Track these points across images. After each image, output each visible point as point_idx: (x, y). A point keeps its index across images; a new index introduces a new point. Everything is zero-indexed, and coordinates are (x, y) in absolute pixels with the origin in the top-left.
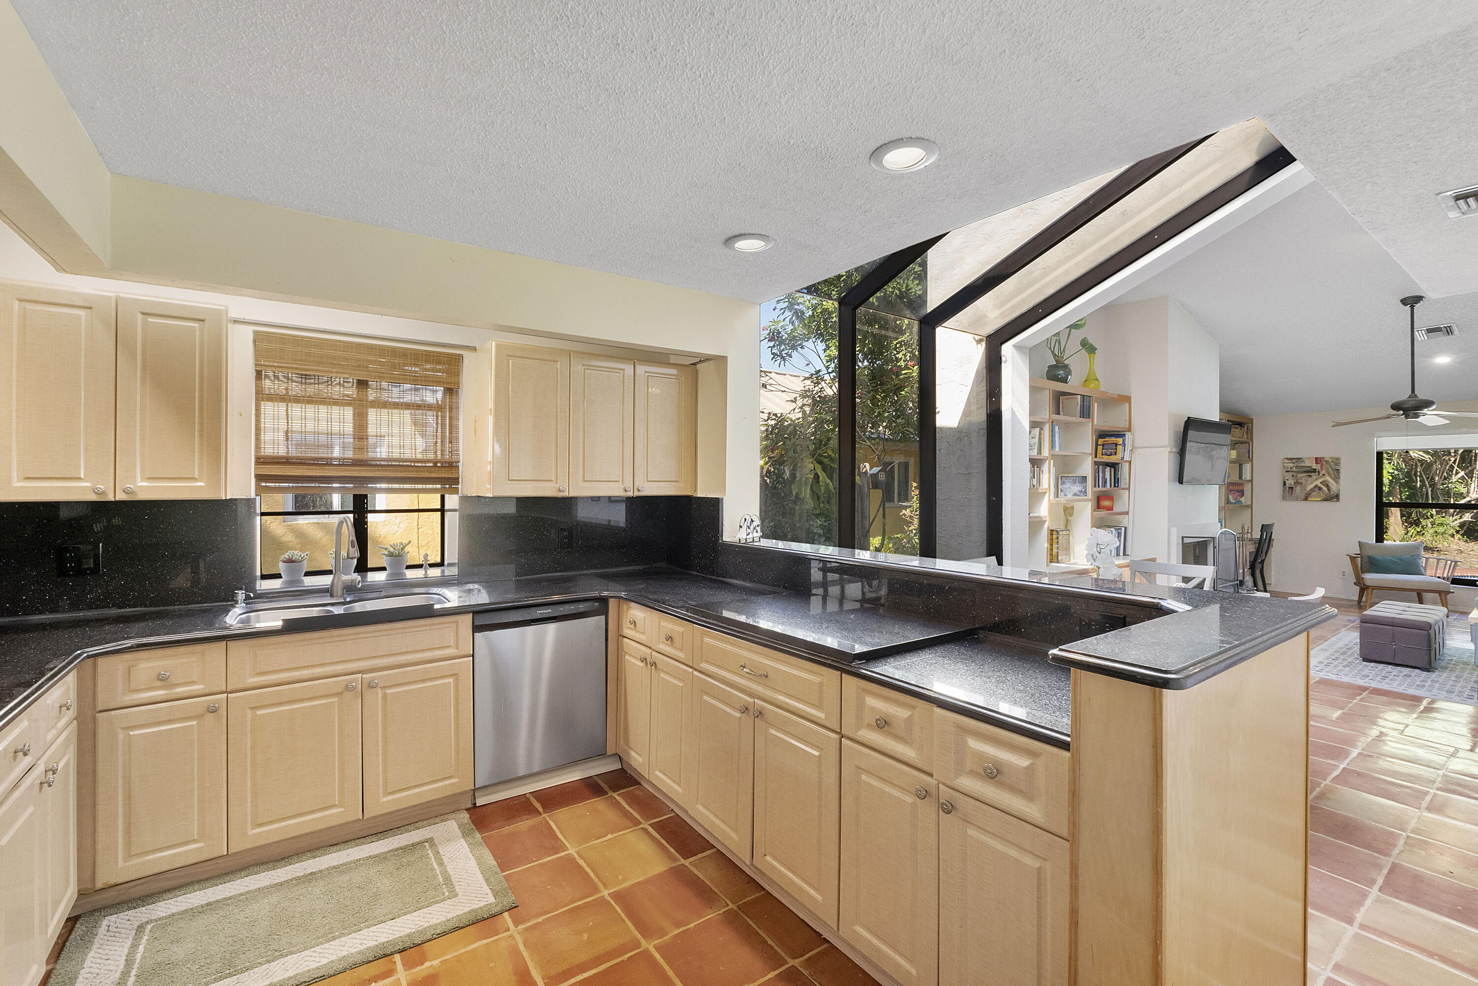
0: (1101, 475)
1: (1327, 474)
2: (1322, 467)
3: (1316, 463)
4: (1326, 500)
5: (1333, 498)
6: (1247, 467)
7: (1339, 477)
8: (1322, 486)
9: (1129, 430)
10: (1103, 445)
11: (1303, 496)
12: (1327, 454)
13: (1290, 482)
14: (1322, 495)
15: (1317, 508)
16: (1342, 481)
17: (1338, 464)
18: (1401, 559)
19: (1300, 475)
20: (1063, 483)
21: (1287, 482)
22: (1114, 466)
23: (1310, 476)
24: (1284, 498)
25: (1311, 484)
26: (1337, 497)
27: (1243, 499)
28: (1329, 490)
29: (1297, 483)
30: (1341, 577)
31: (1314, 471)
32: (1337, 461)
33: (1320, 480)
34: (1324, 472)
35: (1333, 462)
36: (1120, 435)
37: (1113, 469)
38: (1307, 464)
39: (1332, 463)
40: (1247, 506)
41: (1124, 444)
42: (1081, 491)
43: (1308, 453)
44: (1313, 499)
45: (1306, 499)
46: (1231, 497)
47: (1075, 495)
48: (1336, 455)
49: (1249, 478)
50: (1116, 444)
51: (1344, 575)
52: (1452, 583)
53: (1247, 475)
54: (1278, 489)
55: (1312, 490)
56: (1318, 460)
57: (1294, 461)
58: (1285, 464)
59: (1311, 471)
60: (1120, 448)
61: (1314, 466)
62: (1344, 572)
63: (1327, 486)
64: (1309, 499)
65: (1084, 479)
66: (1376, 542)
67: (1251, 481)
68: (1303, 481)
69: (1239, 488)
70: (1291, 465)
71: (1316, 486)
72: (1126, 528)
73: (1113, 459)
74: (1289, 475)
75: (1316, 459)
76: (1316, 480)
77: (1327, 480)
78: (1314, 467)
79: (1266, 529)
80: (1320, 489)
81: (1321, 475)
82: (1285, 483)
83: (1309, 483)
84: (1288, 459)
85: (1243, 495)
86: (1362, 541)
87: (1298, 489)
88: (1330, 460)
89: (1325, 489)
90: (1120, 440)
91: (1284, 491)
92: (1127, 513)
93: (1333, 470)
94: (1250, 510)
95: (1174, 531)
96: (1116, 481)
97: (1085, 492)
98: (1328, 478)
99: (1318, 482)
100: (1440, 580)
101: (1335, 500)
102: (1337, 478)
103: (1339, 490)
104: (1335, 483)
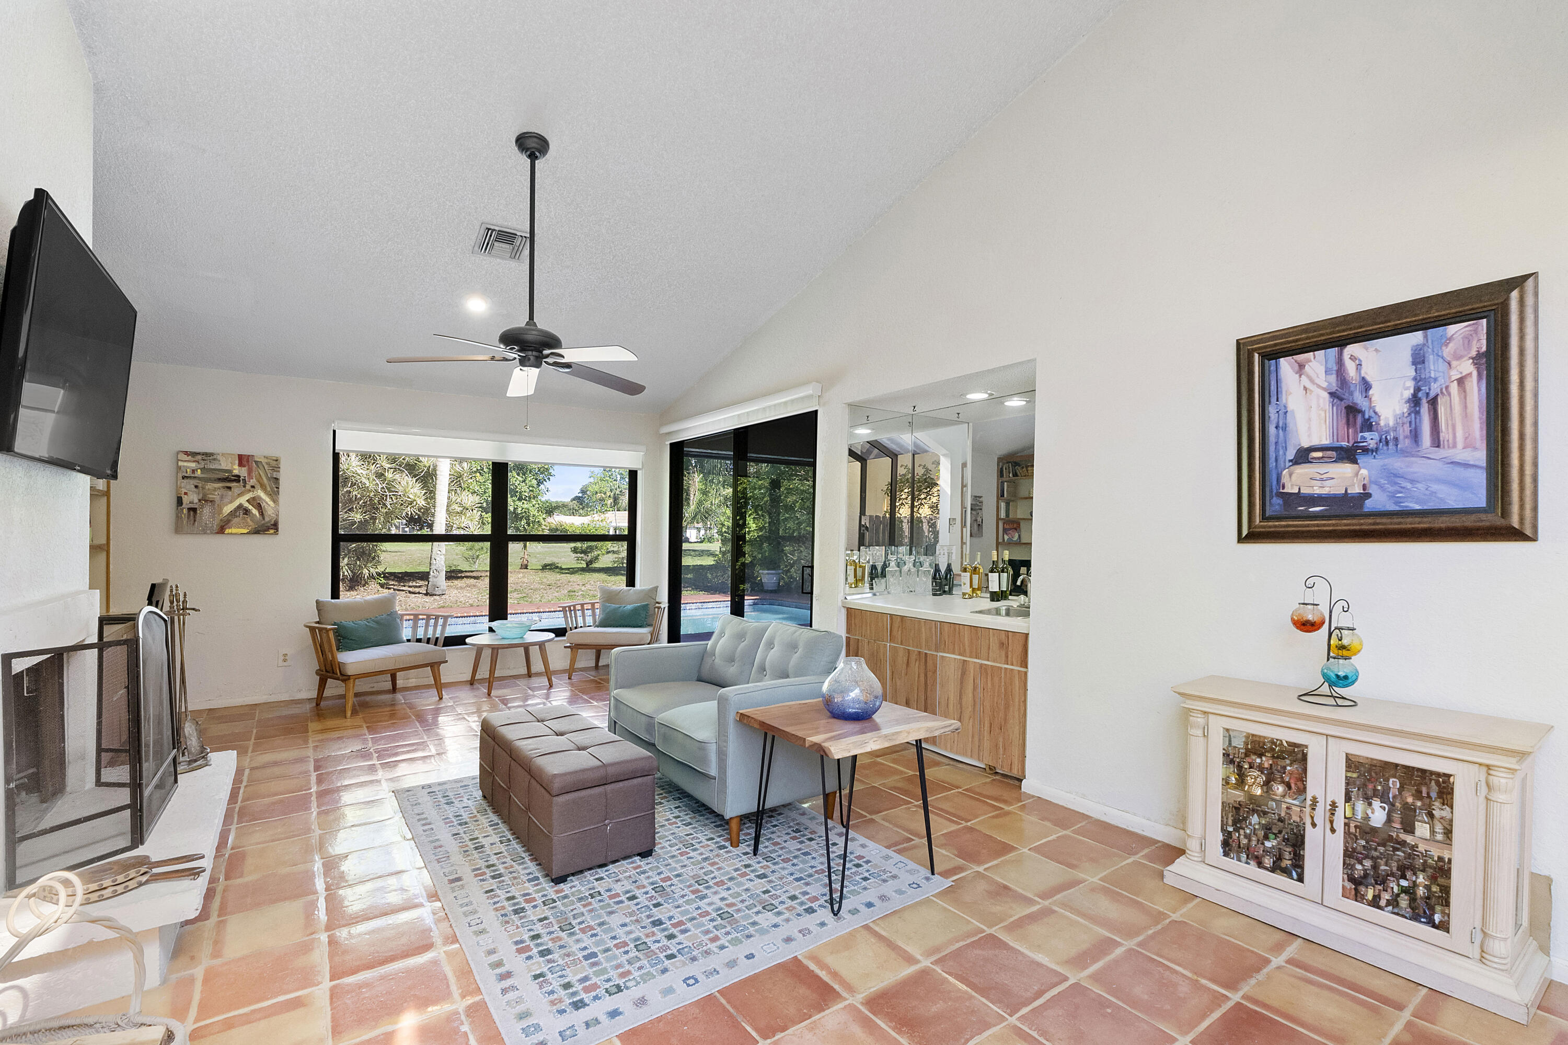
1: (257, 486)
2: (250, 472)
3: (240, 465)
4: (257, 532)
5: (268, 529)
7: (278, 492)
8: (250, 507)
11: (216, 524)
12: (259, 449)
13: (191, 498)
14: (250, 523)
15: (240, 545)
16: (282, 497)
17: (276, 468)
18: (377, 622)
19: (210, 486)
21: (185, 499)
23: (230, 488)
24: (178, 529)
25: (231, 502)
26: (275, 526)
28: (262, 514)
29: (204, 500)
30: (281, 663)
31: (237, 479)
32: (275, 465)
33: (248, 496)
34: (253, 482)
35: (268, 464)
38: (224, 465)
39: (266, 467)
40: (97, 547)
43: (226, 445)
44: (234, 531)
45: (221, 530)
48: (274, 453)
49: (102, 487)
51: (285, 661)
52: (442, 645)
54: (165, 509)
55: (233, 514)
56: (243, 460)
57: (199, 457)
58: (180, 464)
59: (230, 479)
61: (237, 470)
62: (285, 655)
63: (259, 507)
64: (227, 531)
66: (332, 598)
67: (107, 494)
68: (215, 496)
70: (193, 465)
71: (240, 507)
74: (188, 486)
75: (241, 457)
76: (240, 495)
77: (260, 498)
78: (236, 472)
80: (247, 512)
81: (248, 487)
82: (180, 501)
83: (226, 500)
84: (186, 453)
86: (321, 599)
87: (206, 513)
88: (264, 461)
89: (255, 512)
91: (178, 517)
93: (269, 479)
94: (104, 554)
98: (261, 493)
99: (243, 500)
100: (423, 646)
101: (272, 531)
102: (274, 493)
103: (277, 515)
104: (271, 503)
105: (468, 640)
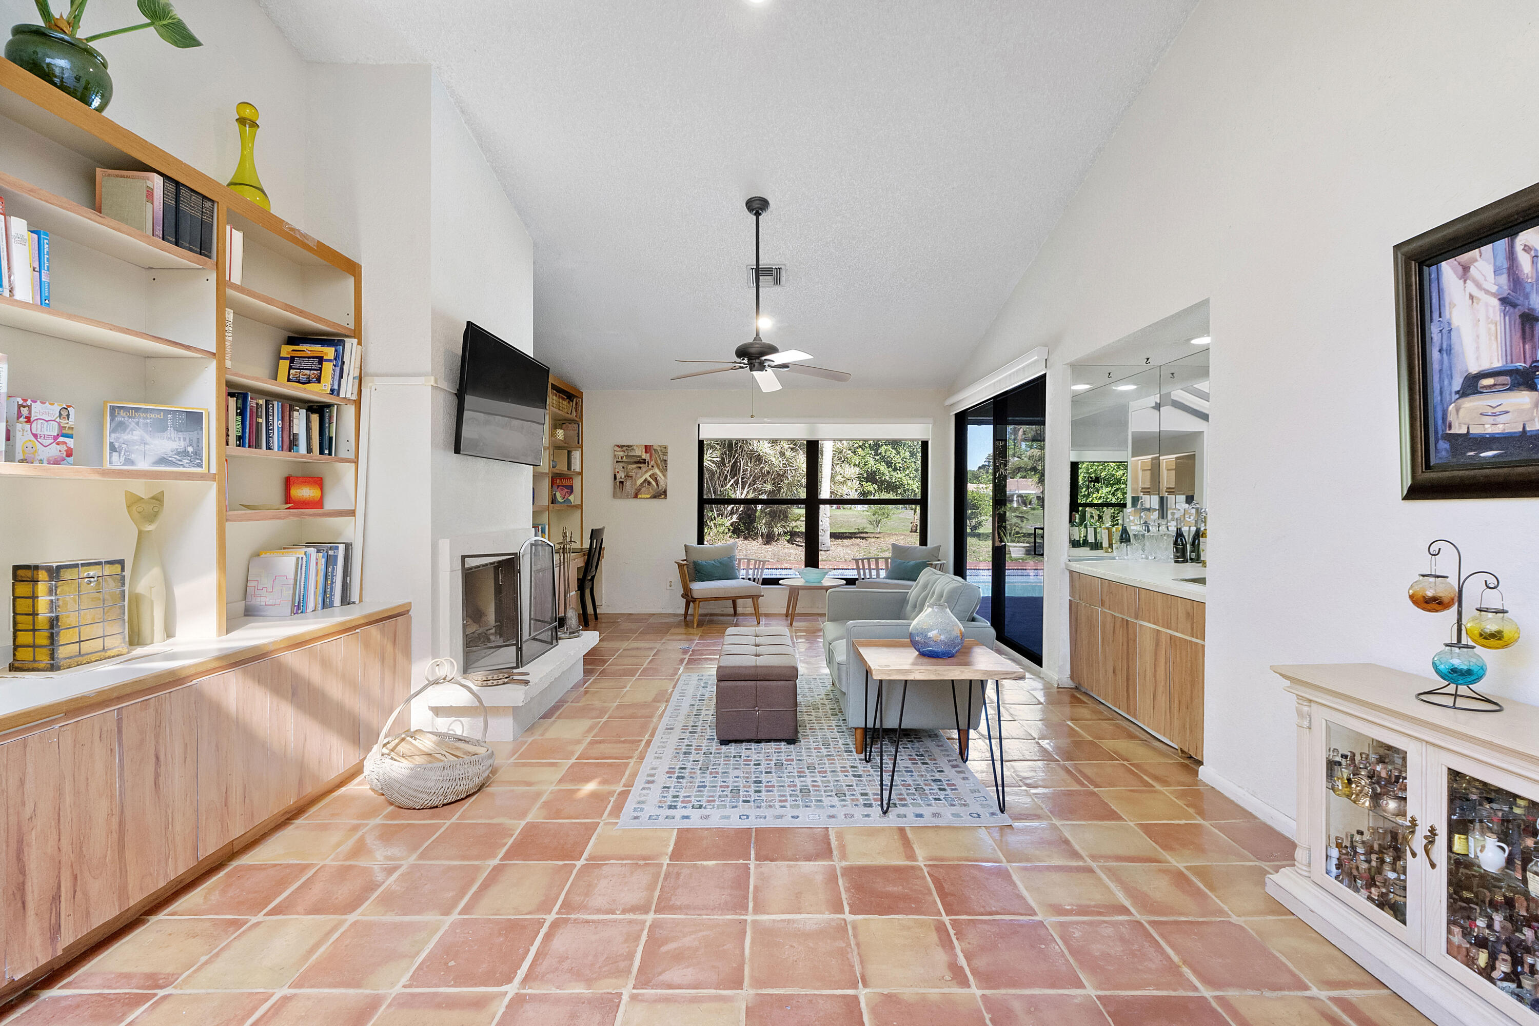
0: (277, 424)
1: (655, 466)
2: (651, 457)
3: (646, 452)
4: (654, 497)
5: (661, 495)
6: (576, 455)
7: (666, 470)
8: (651, 480)
9: (357, 333)
10: (292, 359)
11: (633, 492)
12: (655, 442)
13: (621, 475)
14: (651, 491)
15: (646, 506)
16: (669, 473)
17: (665, 453)
18: (721, 563)
19: (630, 467)
20: (119, 427)
21: (618, 476)
22: (319, 409)
23: (640, 468)
24: (615, 496)
25: (641, 477)
26: (665, 493)
27: (571, 498)
28: (657, 485)
29: (627, 476)
30: (669, 588)
31: (644, 461)
32: (664, 451)
33: (649, 473)
34: (653, 463)
35: (661, 450)
36: (332, 340)
37: (315, 418)
38: (638, 453)
39: (660, 453)
40: (576, 507)
41: (339, 361)
42: (185, 453)
43: (638, 439)
44: (643, 496)
45: (636, 496)
46: (558, 495)
47: (162, 461)
48: (664, 443)
49: (578, 470)
50: (321, 360)
51: (671, 586)
52: (763, 584)
53: (576, 467)
54: (608, 484)
55: (642, 485)
56: (647, 448)
57: (625, 448)
58: (616, 453)
59: (641, 462)
60: (328, 368)
61: (645, 456)
62: (671, 582)
63: (656, 480)
64: (639, 496)
65: (194, 419)
66: (698, 544)
67: (581, 473)
68: (633, 474)
69: (568, 483)
70: (622, 454)
71: (646, 480)
72: (348, 547)
73: (316, 392)
74: (619, 467)
75: (646, 446)
76: (646, 472)
77: (657, 474)
78: (644, 457)
79: (596, 534)
80: (649, 483)
81: (650, 467)
82: (615, 478)
83: (639, 476)
84: (618, 446)
85: (572, 492)
86: (687, 544)
87: (628, 484)
88: (659, 449)
89: (654, 483)
90: (329, 352)
91: (615, 488)
92: (352, 513)
93: (661, 461)
94: (580, 511)
95: (445, 545)
96: (326, 444)
97: (197, 454)
98: (657, 471)
99: (647, 476)
100: (751, 583)
101: (663, 496)
102: (664, 470)
103: (666, 485)
104: (662, 477)
105: (781, 582)
